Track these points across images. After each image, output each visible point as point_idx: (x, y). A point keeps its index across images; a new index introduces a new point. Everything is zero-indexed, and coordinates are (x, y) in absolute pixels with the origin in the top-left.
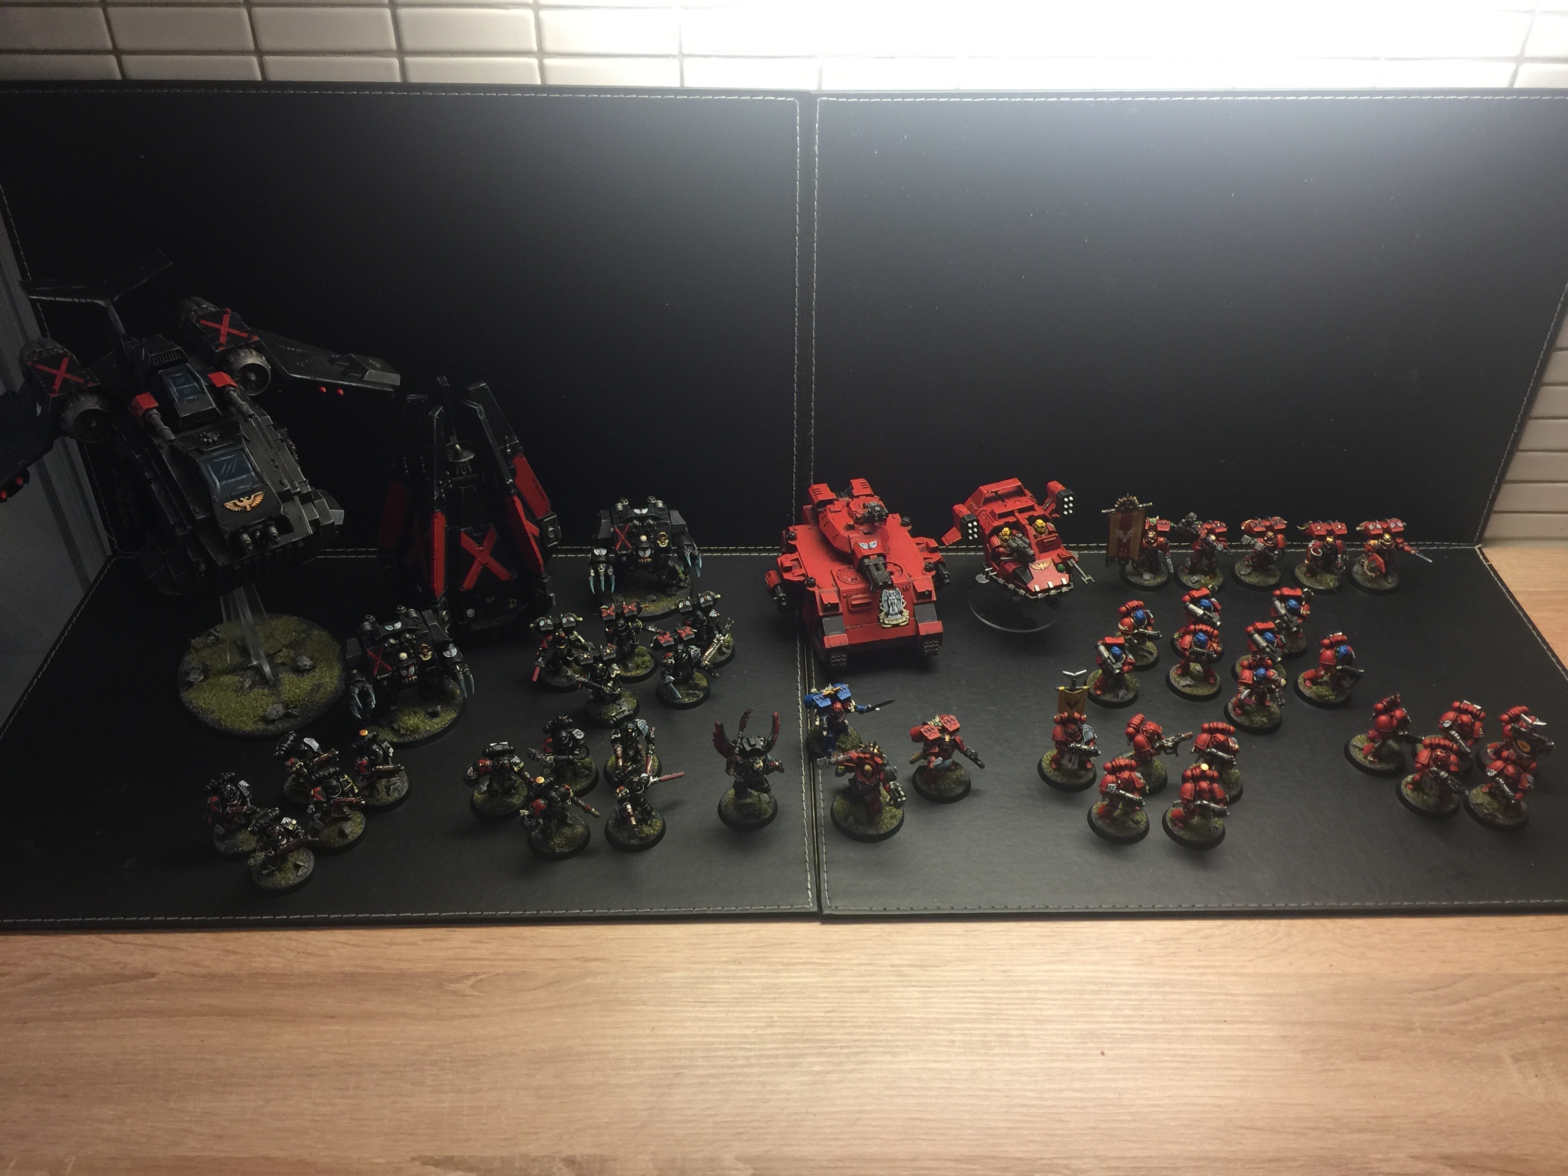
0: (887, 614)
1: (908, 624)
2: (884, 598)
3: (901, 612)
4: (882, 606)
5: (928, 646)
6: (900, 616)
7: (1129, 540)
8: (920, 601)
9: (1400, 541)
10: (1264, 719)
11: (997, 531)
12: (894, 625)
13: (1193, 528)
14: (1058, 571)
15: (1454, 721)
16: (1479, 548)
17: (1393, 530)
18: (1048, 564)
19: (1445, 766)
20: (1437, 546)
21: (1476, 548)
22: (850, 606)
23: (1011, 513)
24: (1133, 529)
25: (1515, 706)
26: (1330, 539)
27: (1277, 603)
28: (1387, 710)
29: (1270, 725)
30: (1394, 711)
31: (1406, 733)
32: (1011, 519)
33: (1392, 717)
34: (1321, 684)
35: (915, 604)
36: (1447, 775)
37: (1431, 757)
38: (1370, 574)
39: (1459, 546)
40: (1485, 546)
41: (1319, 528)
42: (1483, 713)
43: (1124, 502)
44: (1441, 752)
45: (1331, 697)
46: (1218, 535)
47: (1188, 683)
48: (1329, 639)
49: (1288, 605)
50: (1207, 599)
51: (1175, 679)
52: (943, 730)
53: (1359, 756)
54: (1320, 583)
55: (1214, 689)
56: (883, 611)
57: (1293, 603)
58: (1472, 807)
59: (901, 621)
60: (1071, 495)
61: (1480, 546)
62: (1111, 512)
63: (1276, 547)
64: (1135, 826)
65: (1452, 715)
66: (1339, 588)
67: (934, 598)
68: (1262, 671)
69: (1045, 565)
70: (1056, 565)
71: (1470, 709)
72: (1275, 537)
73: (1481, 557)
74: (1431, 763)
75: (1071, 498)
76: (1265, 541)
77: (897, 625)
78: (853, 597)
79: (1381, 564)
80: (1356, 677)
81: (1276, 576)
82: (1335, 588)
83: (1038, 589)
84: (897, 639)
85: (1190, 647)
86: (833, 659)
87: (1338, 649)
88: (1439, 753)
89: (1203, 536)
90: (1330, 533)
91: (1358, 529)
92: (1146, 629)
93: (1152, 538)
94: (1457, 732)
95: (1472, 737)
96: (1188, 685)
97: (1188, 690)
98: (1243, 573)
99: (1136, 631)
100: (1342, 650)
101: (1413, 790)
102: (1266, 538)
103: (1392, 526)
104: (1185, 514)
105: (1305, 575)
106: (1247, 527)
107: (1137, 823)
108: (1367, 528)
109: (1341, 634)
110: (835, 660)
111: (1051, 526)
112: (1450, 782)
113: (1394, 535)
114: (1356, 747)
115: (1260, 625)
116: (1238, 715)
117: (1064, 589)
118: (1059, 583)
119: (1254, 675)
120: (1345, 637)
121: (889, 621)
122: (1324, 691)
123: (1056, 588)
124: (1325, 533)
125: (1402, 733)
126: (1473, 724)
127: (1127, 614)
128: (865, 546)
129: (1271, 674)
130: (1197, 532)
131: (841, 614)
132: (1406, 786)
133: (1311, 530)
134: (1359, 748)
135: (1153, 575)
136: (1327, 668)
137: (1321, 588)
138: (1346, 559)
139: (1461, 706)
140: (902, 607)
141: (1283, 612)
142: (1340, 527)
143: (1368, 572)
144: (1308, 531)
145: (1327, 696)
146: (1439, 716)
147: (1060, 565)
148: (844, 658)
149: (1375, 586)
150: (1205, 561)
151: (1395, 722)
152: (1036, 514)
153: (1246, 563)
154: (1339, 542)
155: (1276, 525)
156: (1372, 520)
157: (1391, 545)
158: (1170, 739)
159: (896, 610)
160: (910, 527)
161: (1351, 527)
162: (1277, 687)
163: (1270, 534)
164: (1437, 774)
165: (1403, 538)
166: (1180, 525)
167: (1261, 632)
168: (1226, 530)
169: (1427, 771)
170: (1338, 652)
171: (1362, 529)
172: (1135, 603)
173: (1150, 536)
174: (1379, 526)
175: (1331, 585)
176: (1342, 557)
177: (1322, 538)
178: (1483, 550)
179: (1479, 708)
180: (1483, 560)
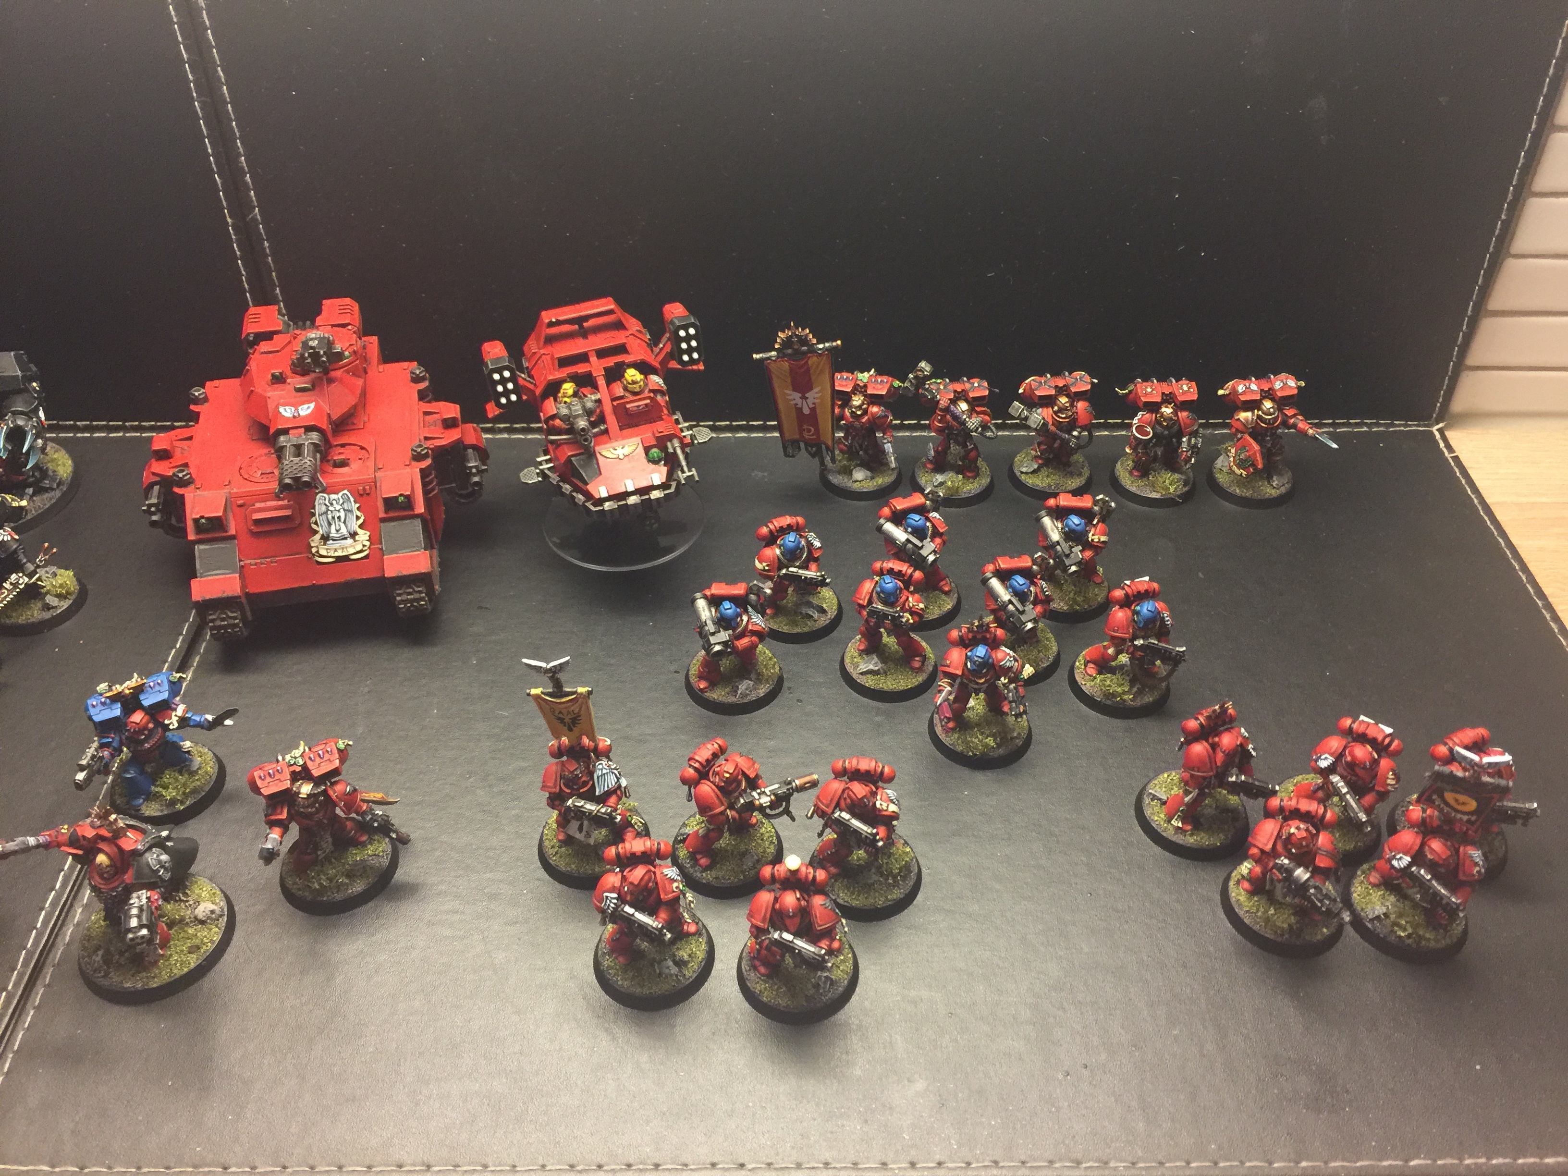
0: (325, 538)
1: (367, 557)
2: (319, 508)
3: (353, 535)
4: (316, 523)
5: (404, 597)
6: (350, 541)
7: (813, 410)
8: (391, 514)
9: (1289, 412)
10: (990, 741)
11: (553, 389)
12: (339, 559)
13: (927, 390)
14: (649, 461)
15: (1339, 757)
16: (1440, 431)
17: (1279, 394)
18: (634, 447)
19: (1305, 858)
20: (1369, 425)
21: (1434, 429)
22: (250, 523)
23: (583, 358)
24: (816, 390)
25: (1461, 728)
26: (1167, 410)
27: (1047, 521)
28: (1207, 733)
29: (1001, 751)
30: (1218, 734)
31: (1243, 778)
32: (581, 369)
33: (1214, 746)
34: (1112, 671)
35: (383, 520)
36: (1308, 875)
37: (1279, 836)
38: (1238, 472)
39: (1406, 426)
40: (1449, 426)
41: (1149, 390)
42: (1396, 743)
43: (789, 338)
44: (1298, 828)
45: (1126, 697)
46: (973, 403)
47: (871, 667)
48: (1123, 588)
49: (1067, 525)
50: (921, 514)
51: (853, 657)
52: (303, 774)
53: (1157, 816)
54: (1153, 487)
55: (920, 679)
56: (316, 532)
57: (1075, 520)
58: (1369, 925)
59: (351, 551)
60: (692, 325)
61: (1441, 425)
62: (769, 358)
63: (1072, 424)
64: (674, 970)
65: (1335, 743)
66: (1187, 497)
67: (420, 508)
68: (981, 651)
69: (627, 450)
70: (647, 450)
71: (1371, 732)
72: (1072, 405)
73: (1442, 445)
74: (1279, 847)
75: (692, 331)
76: (1054, 412)
77: (346, 558)
78: (258, 505)
79: (1255, 453)
80: (1174, 660)
81: (1080, 475)
82: (1179, 496)
83: (604, 494)
84: (346, 584)
85: (870, 602)
86: (213, 621)
87: (1138, 608)
88: (1293, 830)
89: (943, 403)
90: (1168, 399)
91: (1221, 392)
92: (807, 568)
93: (860, 407)
94: (1343, 777)
95: (1372, 789)
96: (870, 672)
97: (869, 682)
98: (1024, 470)
99: (784, 571)
100: (1145, 610)
101: (1252, 893)
102: (1056, 408)
103: (1278, 385)
104: (913, 367)
105: (1131, 473)
106: (1028, 391)
107: (681, 964)
108: (1234, 391)
109: (1147, 578)
110: (218, 623)
111: (656, 380)
112: (1312, 891)
113: (1282, 402)
114: (1155, 797)
115: (1004, 563)
116: (947, 731)
117: (655, 494)
118: (644, 484)
119: (967, 657)
120: (1155, 585)
121: (328, 552)
122: (1115, 684)
123: (639, 492)
124: (1159, 399)
125: (1234, 779)
126: (1375, 762)
127: (771, 540)
128: (287, 412)
129: (1000, 655)
130: (934, 397)
131: (233, 537)
132: (1238, 882)
133: (1137, 394)
134: (1160, 799)
135: (869, 473)
136: (1120, 644)
137: (1154, 495)
138: (1195, 446)
139: (1355, 726)
140: (354, 525)
141: (1055, 536)
142: (1185, 388)
143: (1235, 468)
144: (1131, 396)
145: (1120, 695)
146: (1314, 747)
147: (655, 450)
148: (235, 618)
149: (1248, 493)
150: (954, 449)
151: (1220, 756)
152: (628, 359)
153: (1033, 453)
154: (1183, 415)
155: (1074, 384)
156: (1244, 377)
157: (1276, 419)
158: (767, 791)
159: (344, 531)
160: (424, 385)
161: (1207, 390)
162: (1011, 681)
163: (1063, 400)
164: (1289, 872)
165: (1298, 409)
166: (907, 384)
167: (1004, 576)
168: (987, 393)
169: (1271, 864)
170: (1137, 613)
171: (1227, 392)
172: (787, 520)
173: (855, 403)
174: (1254, 387)
175: (1171, 491)
176: (1189, 441)
177: (1154, 407)
178: (1447, 433)
179: (1388, 730)
180: (1445, 450)
